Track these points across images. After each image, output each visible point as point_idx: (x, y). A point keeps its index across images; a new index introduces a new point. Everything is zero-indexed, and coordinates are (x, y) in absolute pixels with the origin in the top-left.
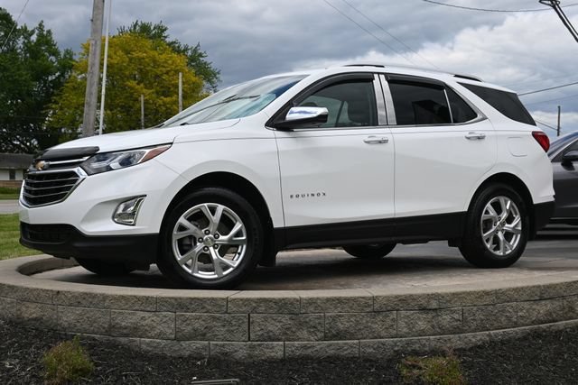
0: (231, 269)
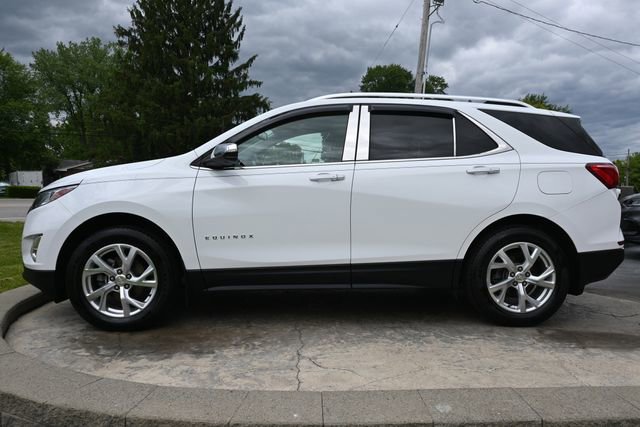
0: (138, 311)
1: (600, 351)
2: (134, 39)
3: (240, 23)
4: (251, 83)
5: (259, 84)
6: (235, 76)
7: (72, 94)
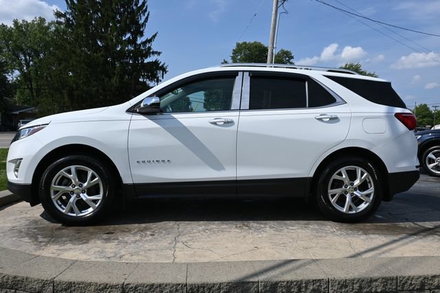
1: (377, 236)
2: (68, 20)
3: (146, 10)
4: (153, 53)
5: (159, 53)
6: (142, 48)
7: (23, 58)
